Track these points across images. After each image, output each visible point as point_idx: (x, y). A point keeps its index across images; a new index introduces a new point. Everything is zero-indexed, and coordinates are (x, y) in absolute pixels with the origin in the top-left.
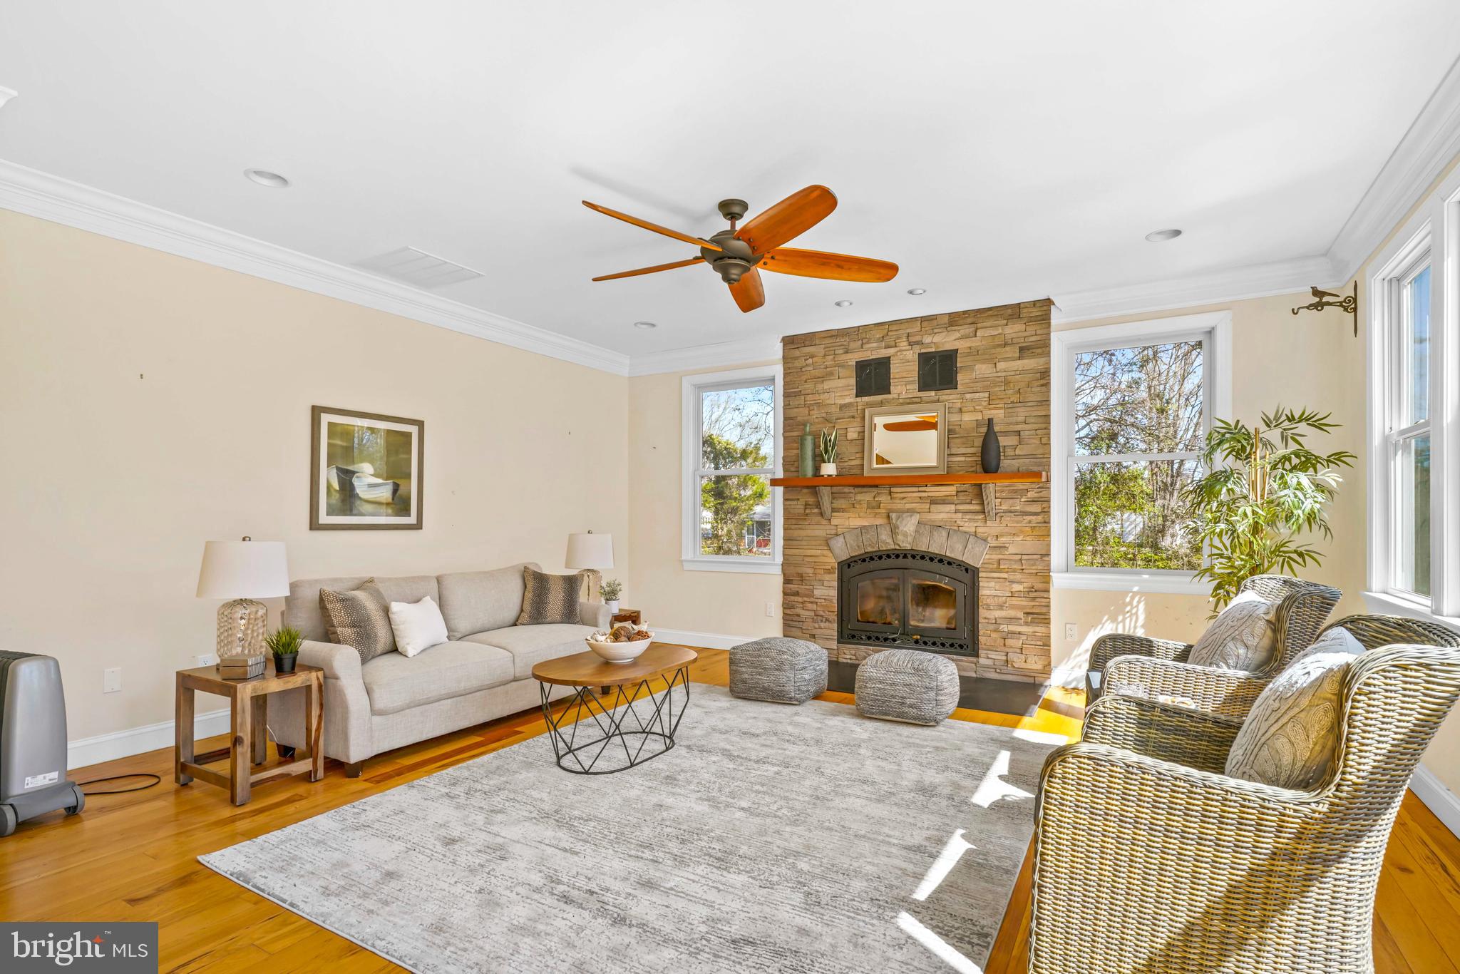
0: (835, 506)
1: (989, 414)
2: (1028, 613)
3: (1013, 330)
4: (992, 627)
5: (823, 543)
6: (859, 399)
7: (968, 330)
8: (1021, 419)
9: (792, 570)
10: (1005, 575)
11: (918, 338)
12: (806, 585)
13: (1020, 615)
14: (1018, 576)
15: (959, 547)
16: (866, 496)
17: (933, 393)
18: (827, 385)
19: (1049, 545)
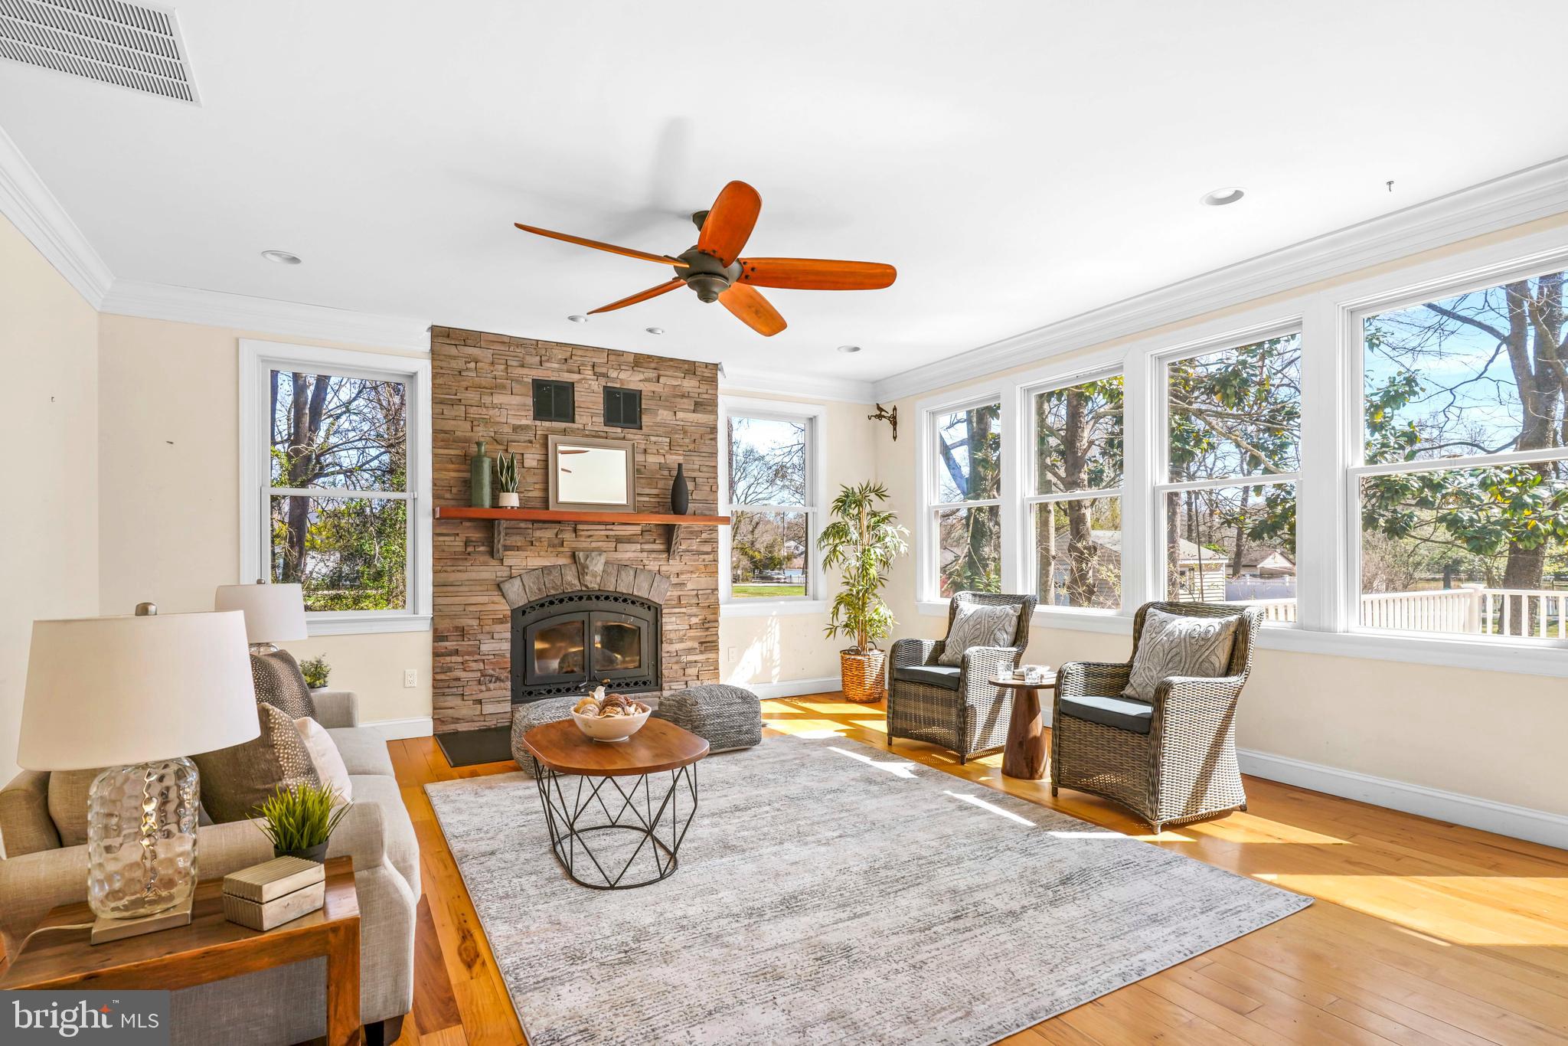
0: (508, 543)
1: (674, 459)
2: (701, 643)
3: (689, 384)
4: (674, 660)
5: (494, 587)
6: (538, 423)
7: (652, 374)
8: (697, 467)
9: (445, 624)
10: (683, 610)
11: (603, 370)
12: (469, 640)
13: (696, 645)
14: (694, 610)
15: (646, 586)
16: (548, 534)
17: (619, 430)
18: (498, 399)
19: (717, 581)
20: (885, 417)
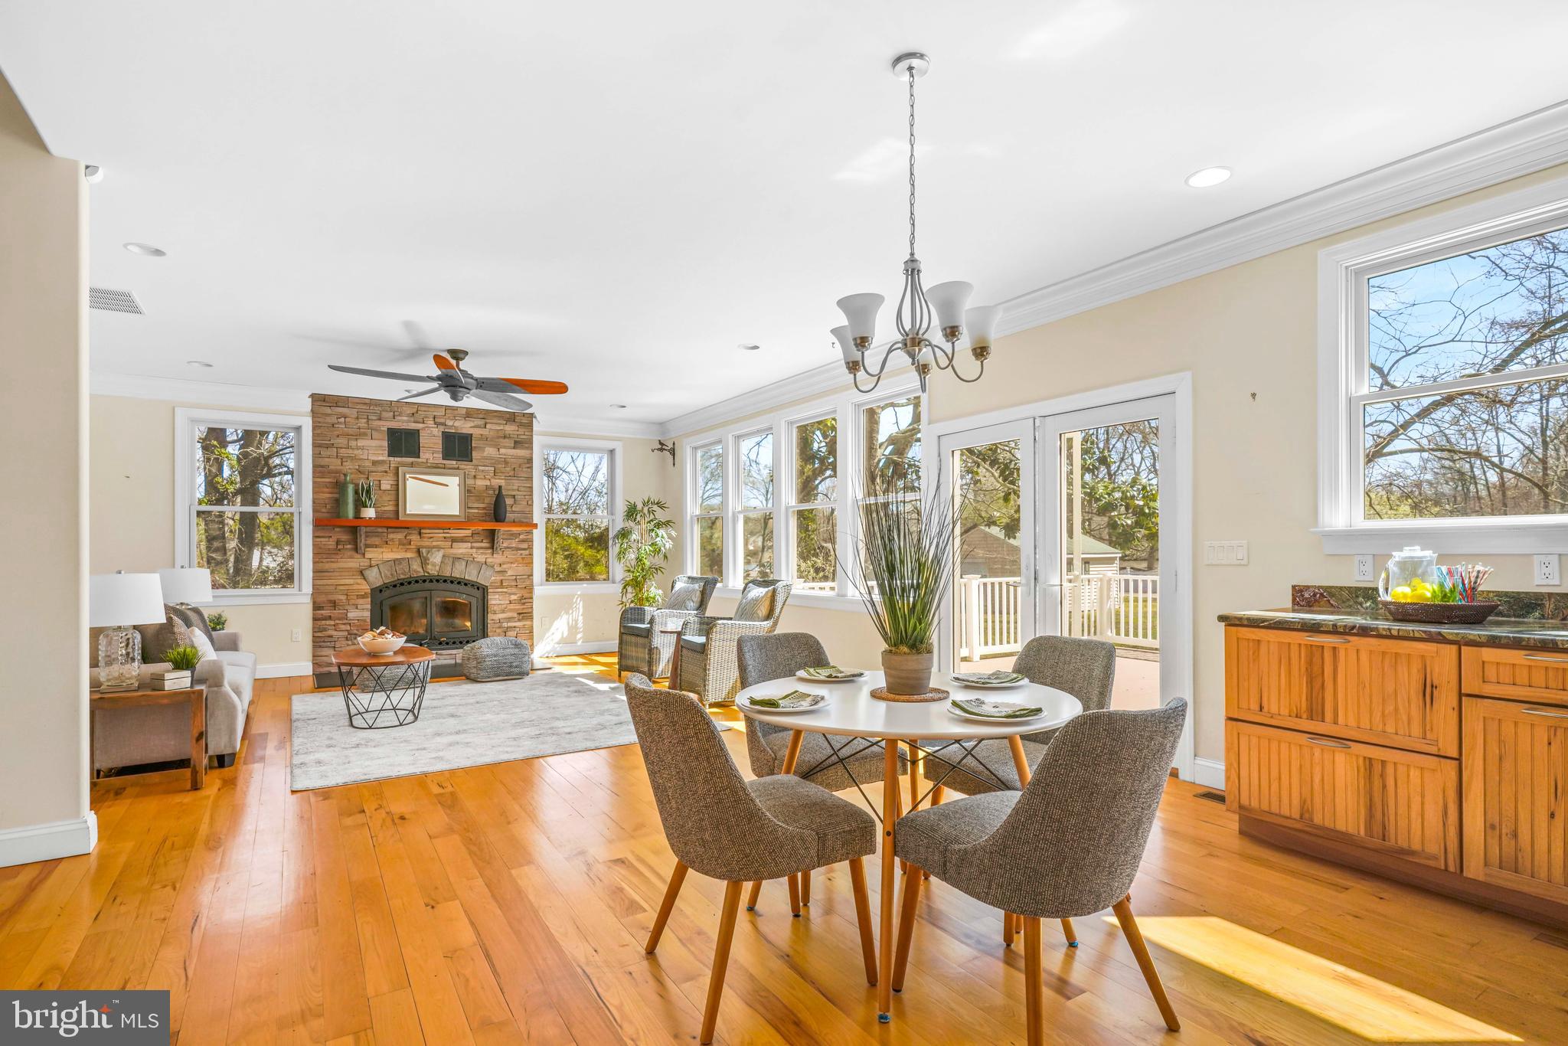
0: (368, 542)
1: (497, 482)
2: (519, 614)
3: (510, 428)
4: (497, 625)
5: (358, 573)
6: (392, 459)
7: (481, 422)
8: (515, 488)
9: (322, 599)
10: (505, 590)
11: (442, 420)
12: (339, 610)
13: (515, 615)
14: (514, 590)
15: (475, 572)
16: (399, 536)
17: (454, 462)
18: (361, 443)
19: (532, 569)
20: (666, 450)
